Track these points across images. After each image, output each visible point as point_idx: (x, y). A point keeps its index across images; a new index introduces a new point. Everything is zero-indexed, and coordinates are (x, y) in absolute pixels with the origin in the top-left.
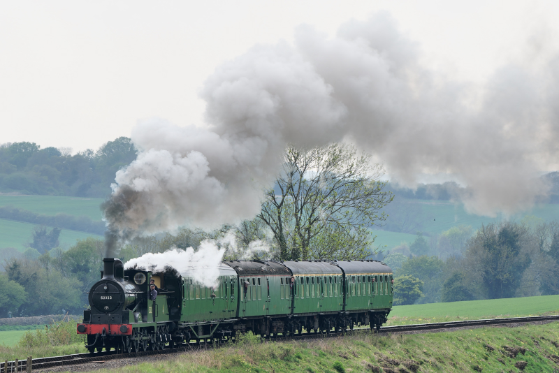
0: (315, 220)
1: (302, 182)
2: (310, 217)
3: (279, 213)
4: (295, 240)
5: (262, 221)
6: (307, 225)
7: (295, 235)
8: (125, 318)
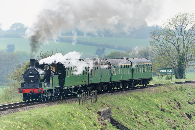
0: (190, 44)
1: (185, 31)
2: (188, 43)
3: (178, 42)
4: (183, 50)
5: (172, 44)
6: (187, 45)
7: (183, 49)
8: (40, 86)
